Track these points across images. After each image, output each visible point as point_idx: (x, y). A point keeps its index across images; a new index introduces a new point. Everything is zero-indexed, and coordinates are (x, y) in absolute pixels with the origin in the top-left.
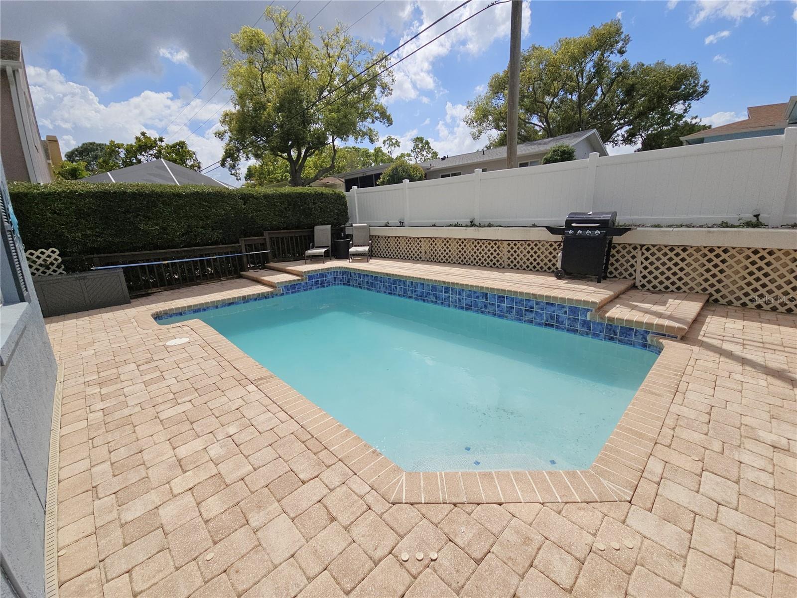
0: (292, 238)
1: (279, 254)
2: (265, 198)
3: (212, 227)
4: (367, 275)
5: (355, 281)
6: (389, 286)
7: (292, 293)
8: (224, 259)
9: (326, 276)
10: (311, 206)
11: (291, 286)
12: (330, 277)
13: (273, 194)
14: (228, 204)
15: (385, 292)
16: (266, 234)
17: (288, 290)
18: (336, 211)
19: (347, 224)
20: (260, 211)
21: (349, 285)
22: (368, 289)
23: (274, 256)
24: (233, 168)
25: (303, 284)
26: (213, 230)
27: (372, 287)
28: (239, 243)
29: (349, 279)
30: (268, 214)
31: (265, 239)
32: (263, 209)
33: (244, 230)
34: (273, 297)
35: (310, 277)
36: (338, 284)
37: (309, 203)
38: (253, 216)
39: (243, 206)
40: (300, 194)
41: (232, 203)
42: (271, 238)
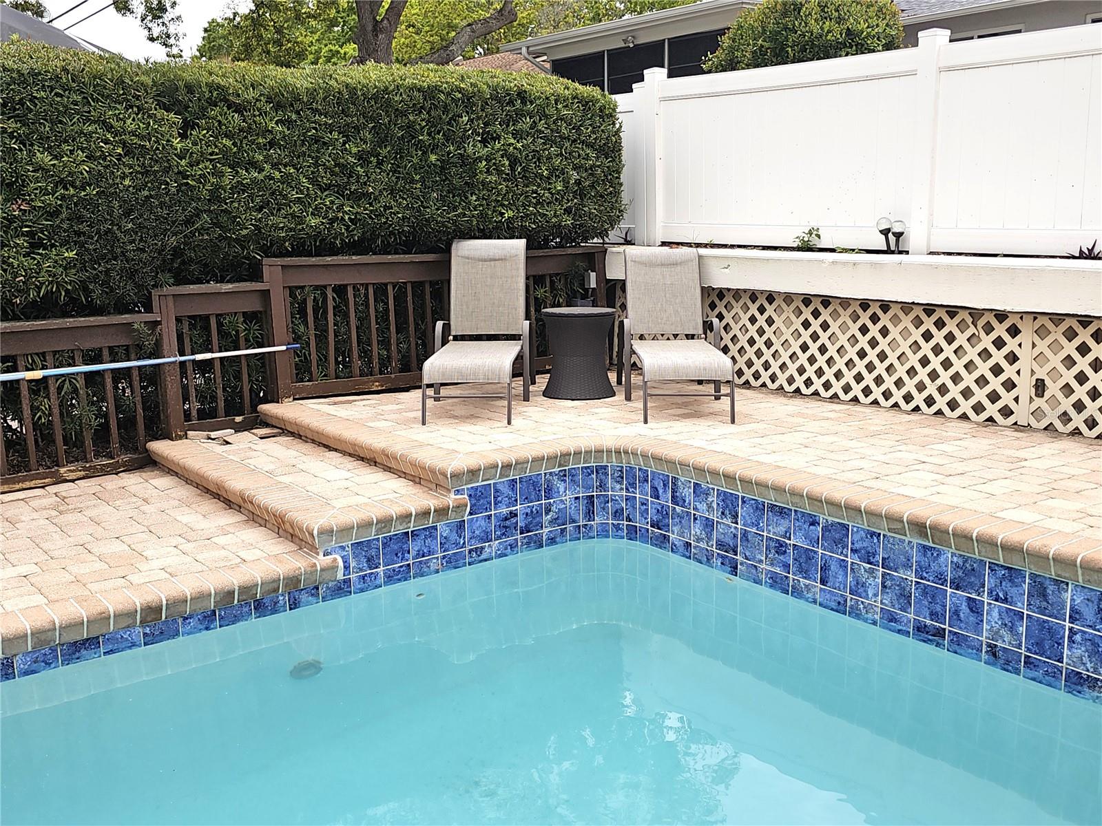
0: (381, 290)
1: (322, 361)
2: (278, 106)
3: (31, 234)
4: (782, 512)
5: (697, 529)
6: (925, 591)
7: (390, 578)
8: (80, 384)
9: (549, 492)
10: (473, 148)
11: (387, 542)
12: (569, 497)
13: (312, 93)
14: (109, 128)
15: (890, 619)
16: (272, 269)
17: (372, 562)
18: (575, 175)
19: (614, 235)
20: (253, 164)
21: (662, 542)
22: (777, 583)
23: (302, 370)
24: (155, 17)
25: (443, 528)
26: (35, 245)
27: (805, 573)
28: (149, 309)
29: (663, 512)
30: (286, 179)
31: (265, 294)
32: (267, 158)
33: (177, 252)
34: (294, 605)
35: (480, 499)
36: (604, 533)
37: (464, 138)
38: (218, 187)
39: (177, 143)
40: (430, 92)
41: (130, 125)
42: (292, 290)
